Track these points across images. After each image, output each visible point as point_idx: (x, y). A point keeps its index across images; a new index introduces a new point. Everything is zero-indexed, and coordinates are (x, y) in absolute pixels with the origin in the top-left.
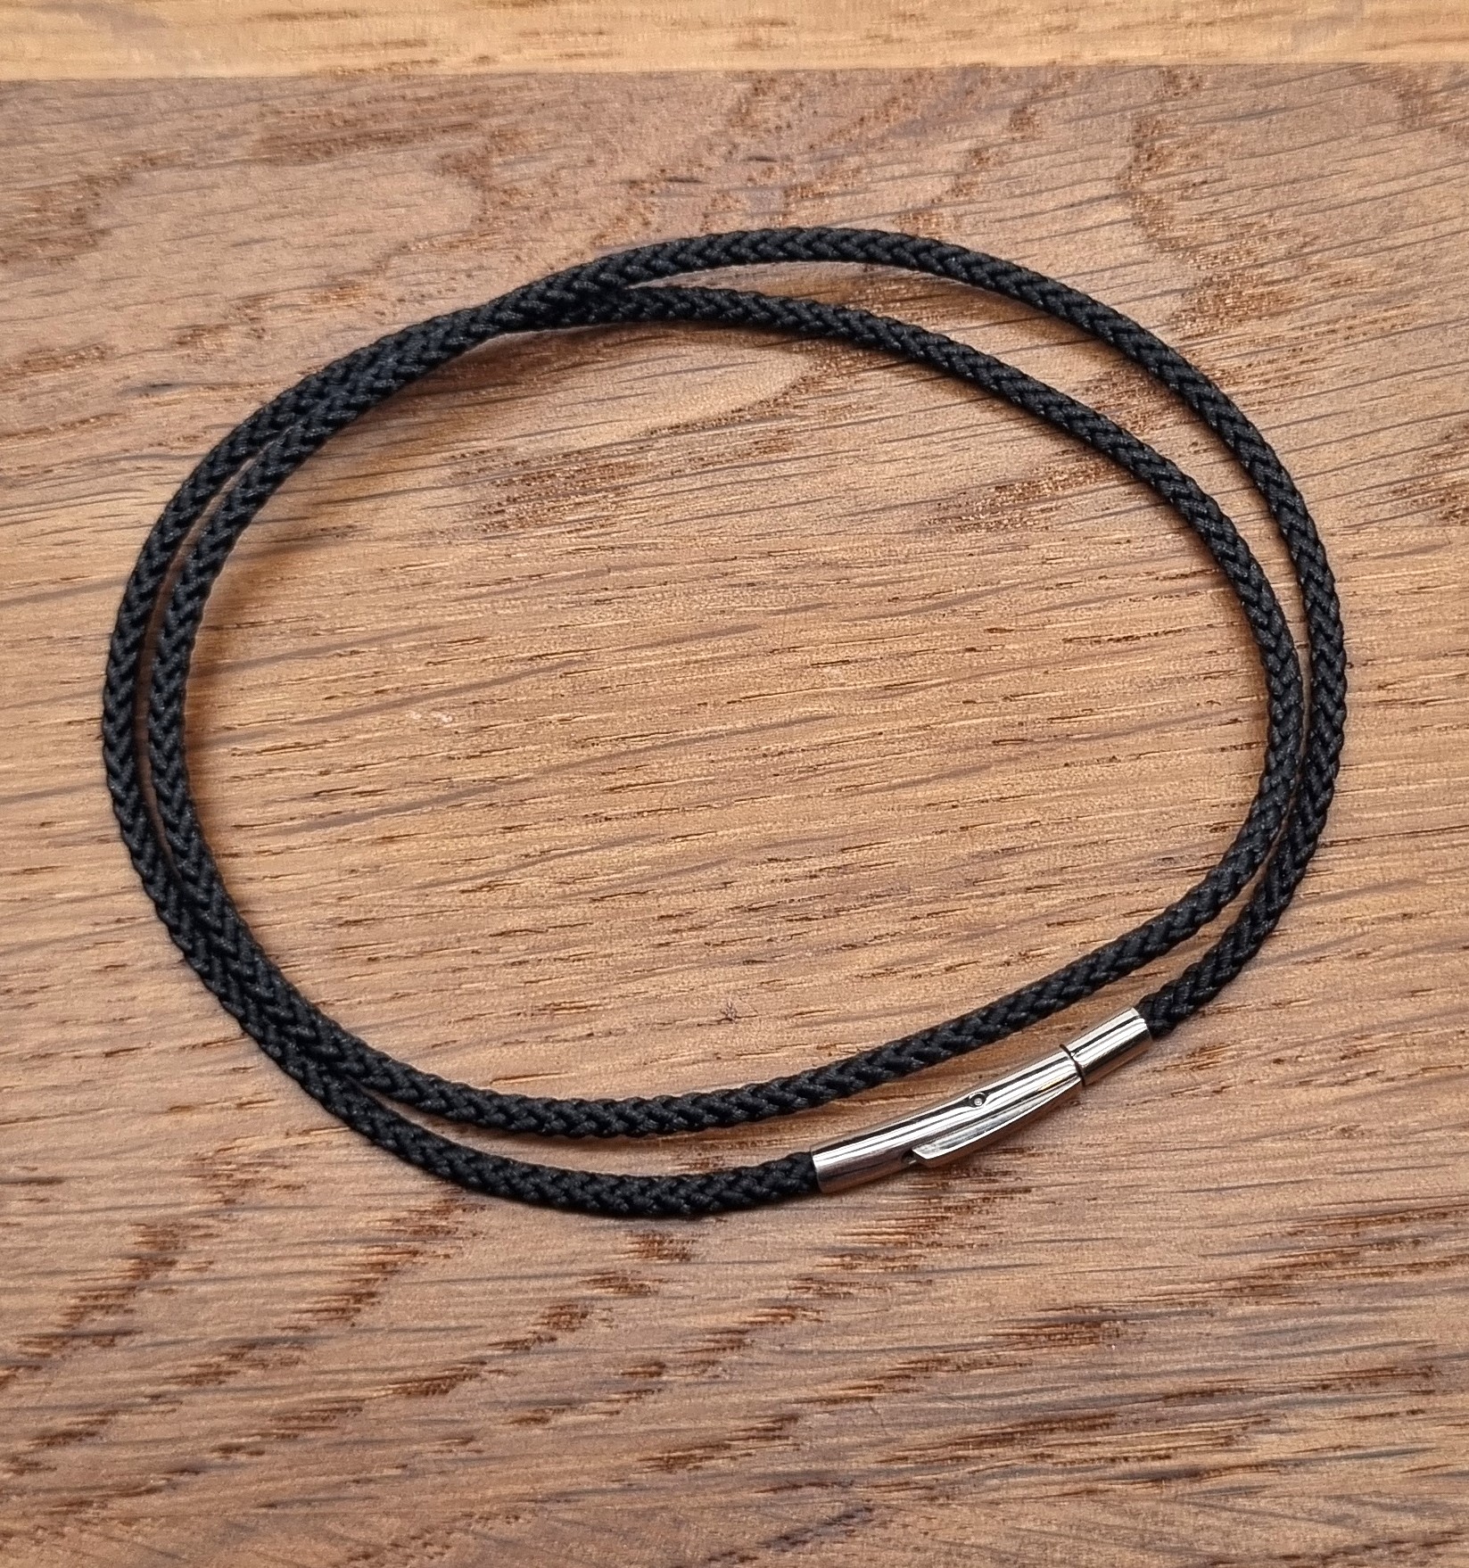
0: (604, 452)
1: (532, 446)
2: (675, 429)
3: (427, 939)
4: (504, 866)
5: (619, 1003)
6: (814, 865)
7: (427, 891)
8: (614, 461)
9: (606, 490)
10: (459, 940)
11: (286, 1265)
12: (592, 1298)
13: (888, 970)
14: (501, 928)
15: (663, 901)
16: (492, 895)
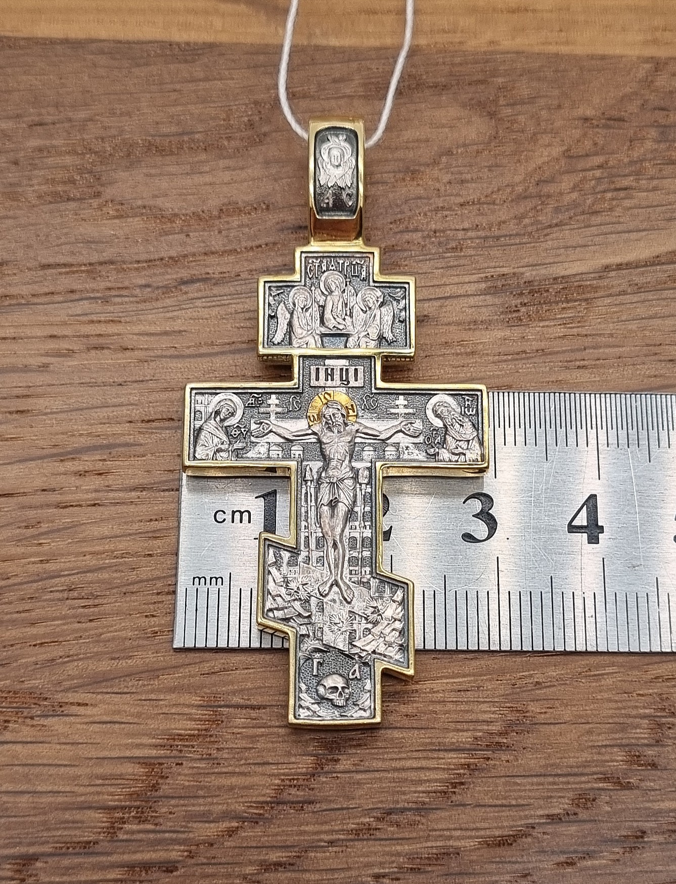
0: (578, 278)
1: (534, 273)
2: (619, 267)
8: (583, 283)
9: (580, 300)
11: (408, 764)
12: (599, 789)
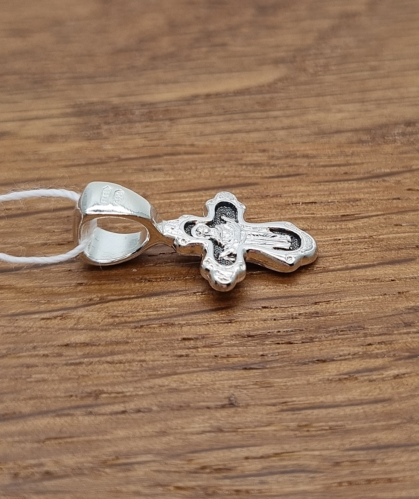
3: (12, 346)
4: (74, 305)
5: (148, 392)
6: (295, 311)
7: (17, 318)
10: (34, 348)
13: (351, 376)
14: (66, 341)
15: (185, 329)
16: (64, 322)
